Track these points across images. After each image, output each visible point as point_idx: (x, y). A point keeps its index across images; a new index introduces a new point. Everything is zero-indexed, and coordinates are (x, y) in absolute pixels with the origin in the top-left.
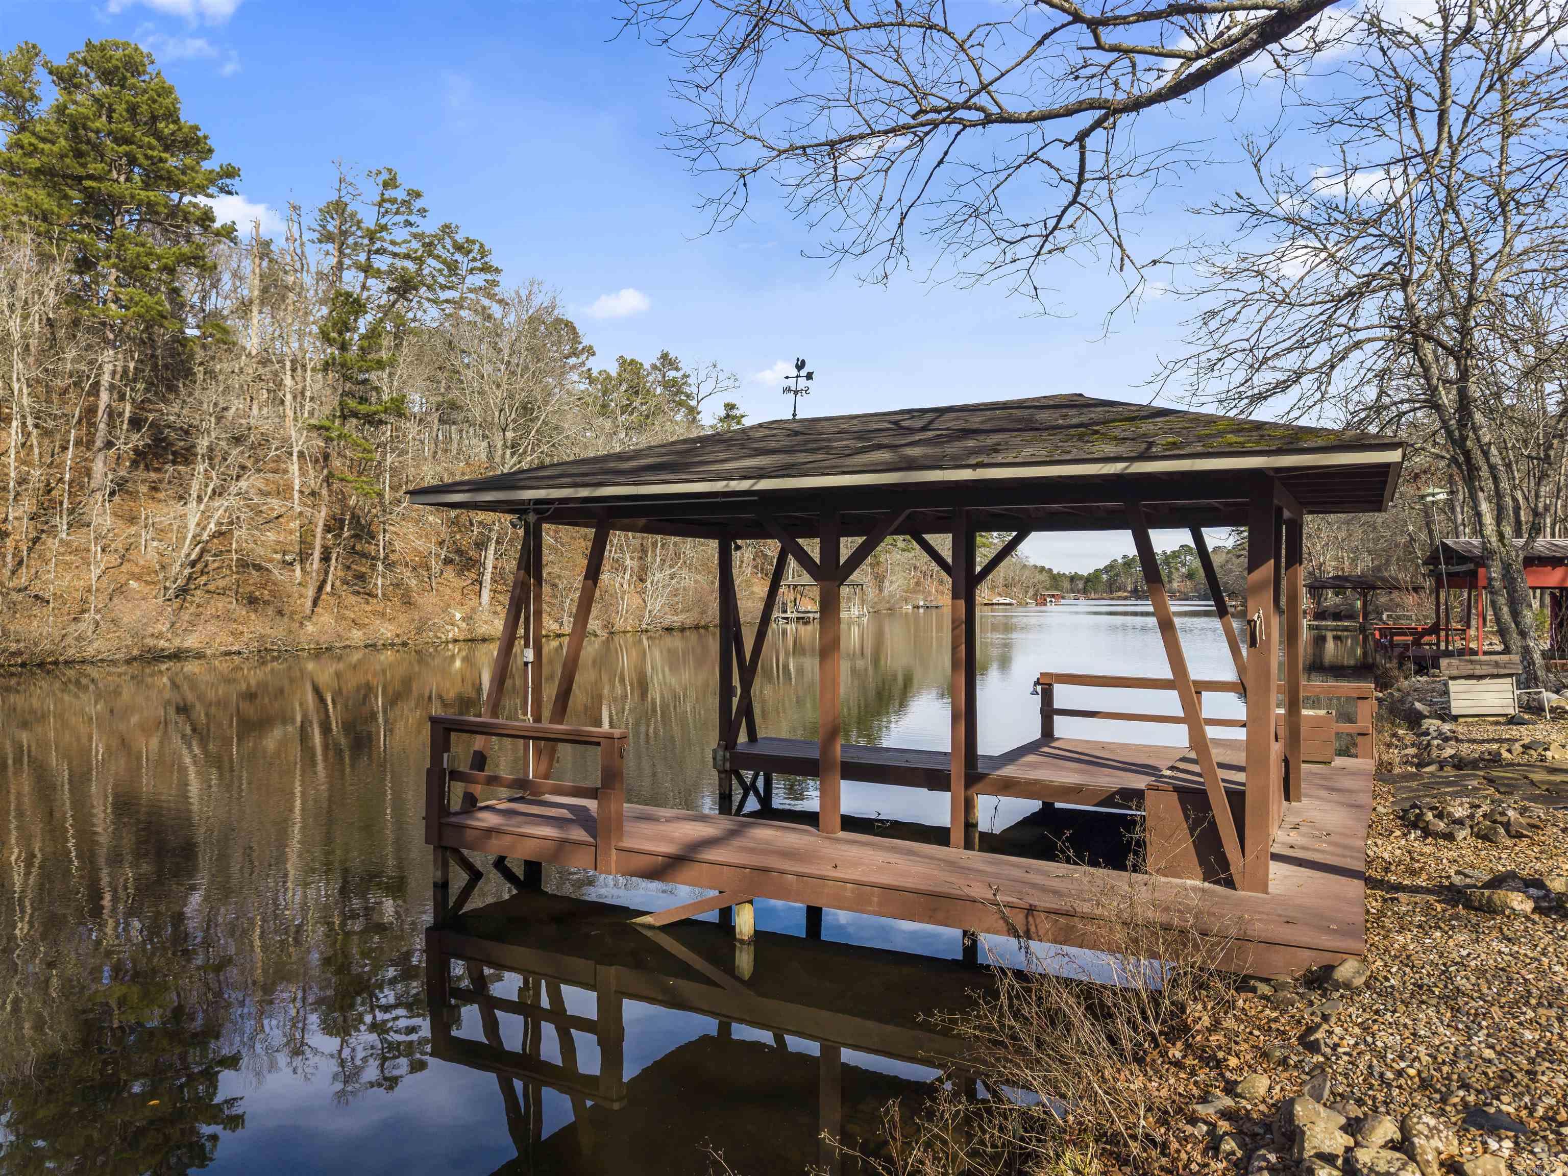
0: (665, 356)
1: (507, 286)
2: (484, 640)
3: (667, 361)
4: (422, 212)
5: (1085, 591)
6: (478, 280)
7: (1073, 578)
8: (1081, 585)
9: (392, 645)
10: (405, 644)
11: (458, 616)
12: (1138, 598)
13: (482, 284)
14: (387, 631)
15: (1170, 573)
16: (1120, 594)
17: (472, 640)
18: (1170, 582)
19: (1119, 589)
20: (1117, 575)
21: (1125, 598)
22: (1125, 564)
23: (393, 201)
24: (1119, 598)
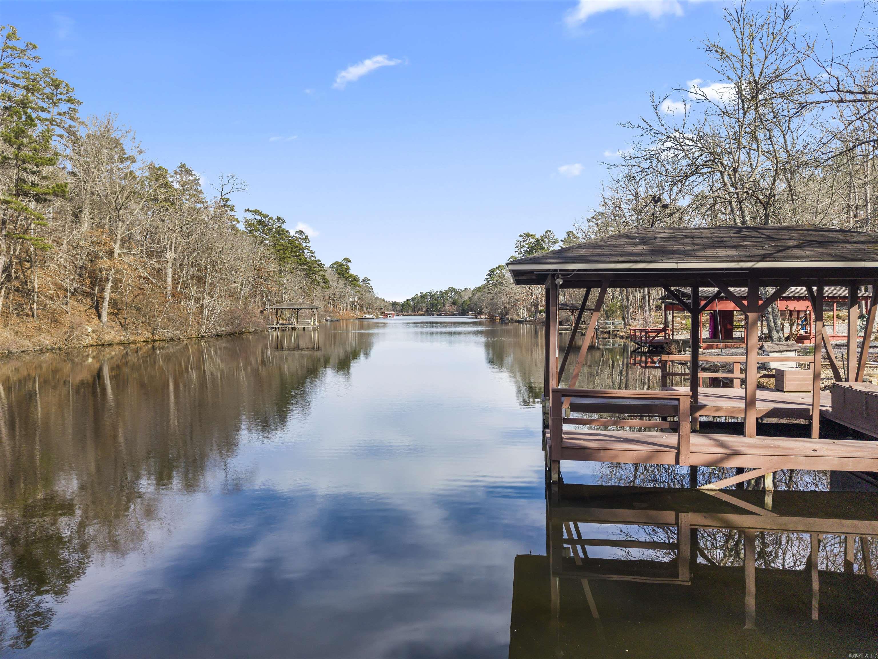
0: (183, 166)
1: (82, 113)
2: (110, 345)
3: (185, 170)
4: (36, 59)
5: (401, 311)
6: (64, 107)
7: (394, 304)
8: (398, 308)
9: (52, 349)
10: (60, 349)
11: (90, 330)
12: (429, 315)
13: (67, 110)
14: (47, 340)
15: (444, 301)
16: (419, 312)
17: (102, 345)
18: (444, 306)
19: (419, 310)
20: (418, 302)
21: (422, 315)
22: (422, 296)
23: (14, 49)
24: (420, 315)
